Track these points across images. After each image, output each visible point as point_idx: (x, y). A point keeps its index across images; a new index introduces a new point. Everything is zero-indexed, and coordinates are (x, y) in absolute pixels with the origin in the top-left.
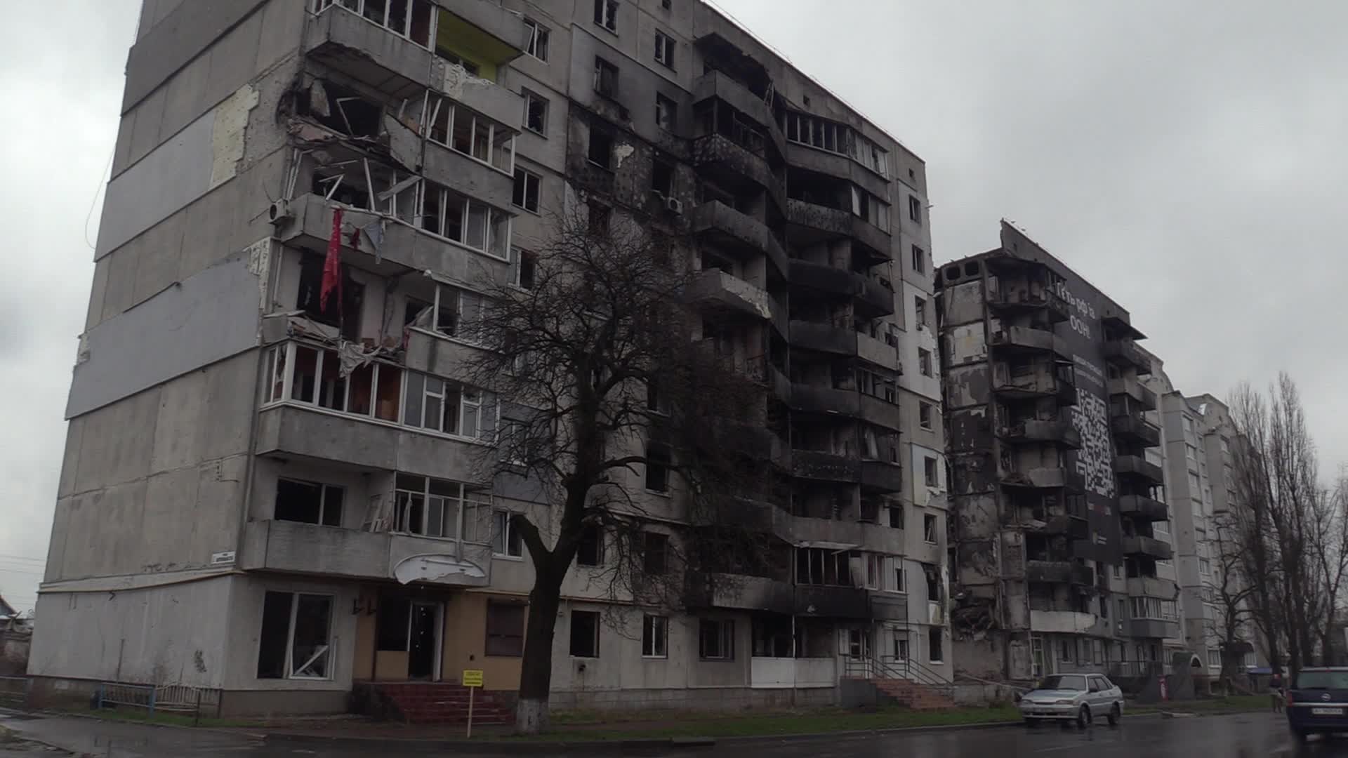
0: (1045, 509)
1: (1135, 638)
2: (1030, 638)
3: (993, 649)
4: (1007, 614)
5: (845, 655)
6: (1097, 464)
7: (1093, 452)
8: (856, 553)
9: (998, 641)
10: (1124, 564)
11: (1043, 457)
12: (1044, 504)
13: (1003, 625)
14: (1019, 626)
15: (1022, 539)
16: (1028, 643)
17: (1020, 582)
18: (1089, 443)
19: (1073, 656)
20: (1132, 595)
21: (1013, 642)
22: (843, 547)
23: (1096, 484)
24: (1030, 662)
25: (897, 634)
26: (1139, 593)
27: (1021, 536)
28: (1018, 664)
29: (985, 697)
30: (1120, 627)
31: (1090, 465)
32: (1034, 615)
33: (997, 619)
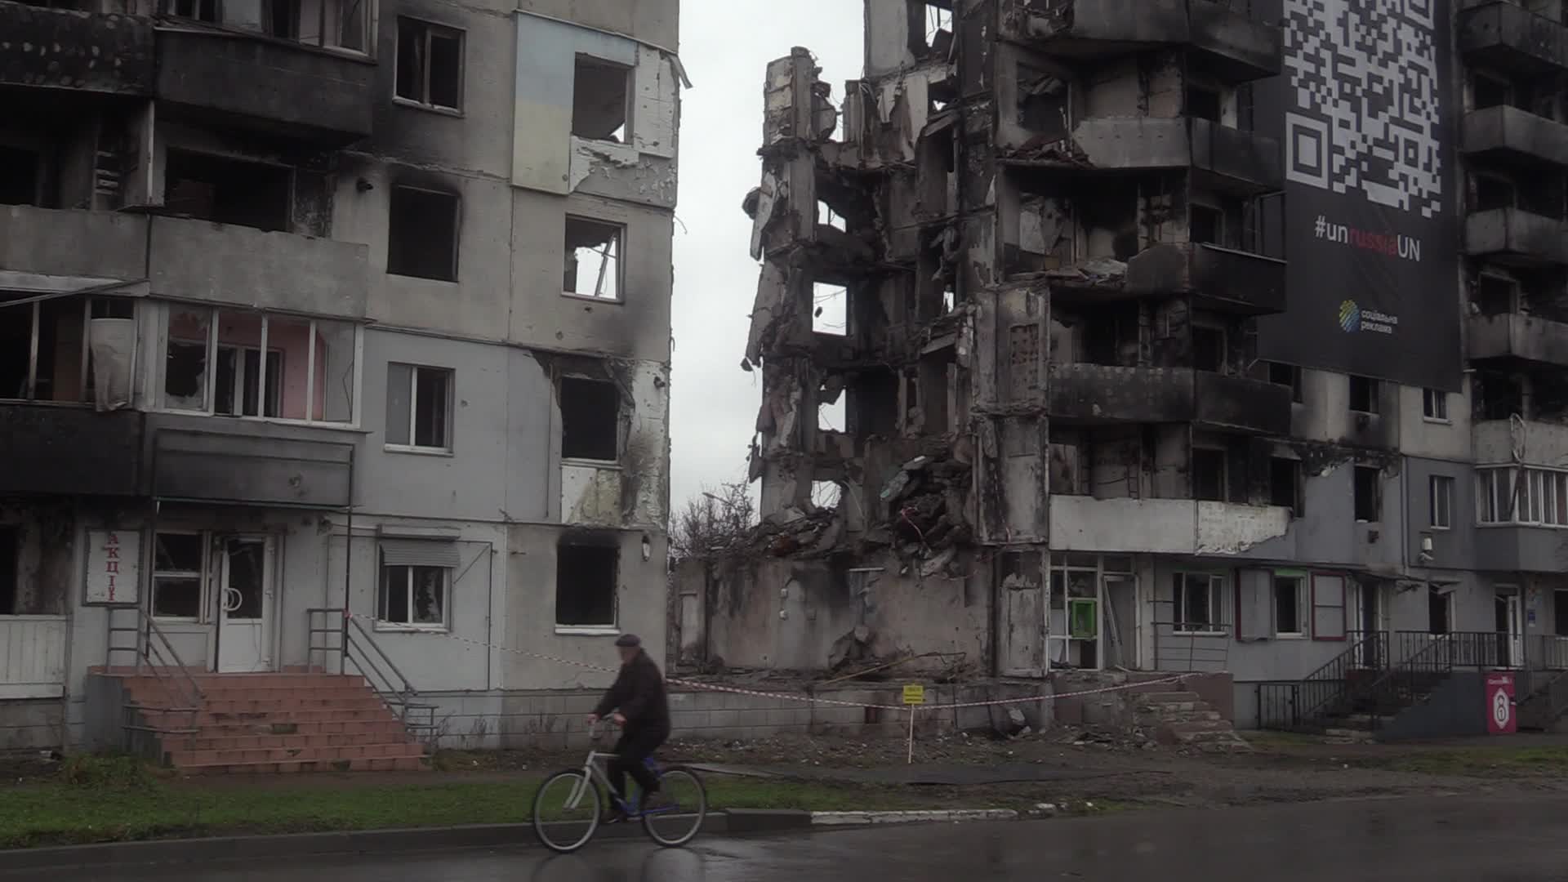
0: (1143, 231)
1: (1486, 575)
2: (1047, 569)
3: (969, 599)
4: (998, 505)
5: (110, 606)
6: (1374, 128)
7: (1359, 92)
8: (118, 306)
9: (981, 574)
10: (1467, 387)
11: (1147, 94)
12: (1140, 215)
13: (984, 535)
14: (1023, 537)
15: (1041, 302)
16: (1040, 582)
17: (1029, 418)
18: (1343, 68)
19: (1228, 617)
20: (1483, 462)
21: (1011, 579)
22: (58, 285)
23: (1362, 176)
24: (1043, 632)
25: (388, 547)
26: (1500, 458)
27: (1041, 299)
28: (1018, 636)
29: (811, 724)
30: (1428, 544)
31: (1344, 124)
32: (1060, 506)
33: (971, 518)
